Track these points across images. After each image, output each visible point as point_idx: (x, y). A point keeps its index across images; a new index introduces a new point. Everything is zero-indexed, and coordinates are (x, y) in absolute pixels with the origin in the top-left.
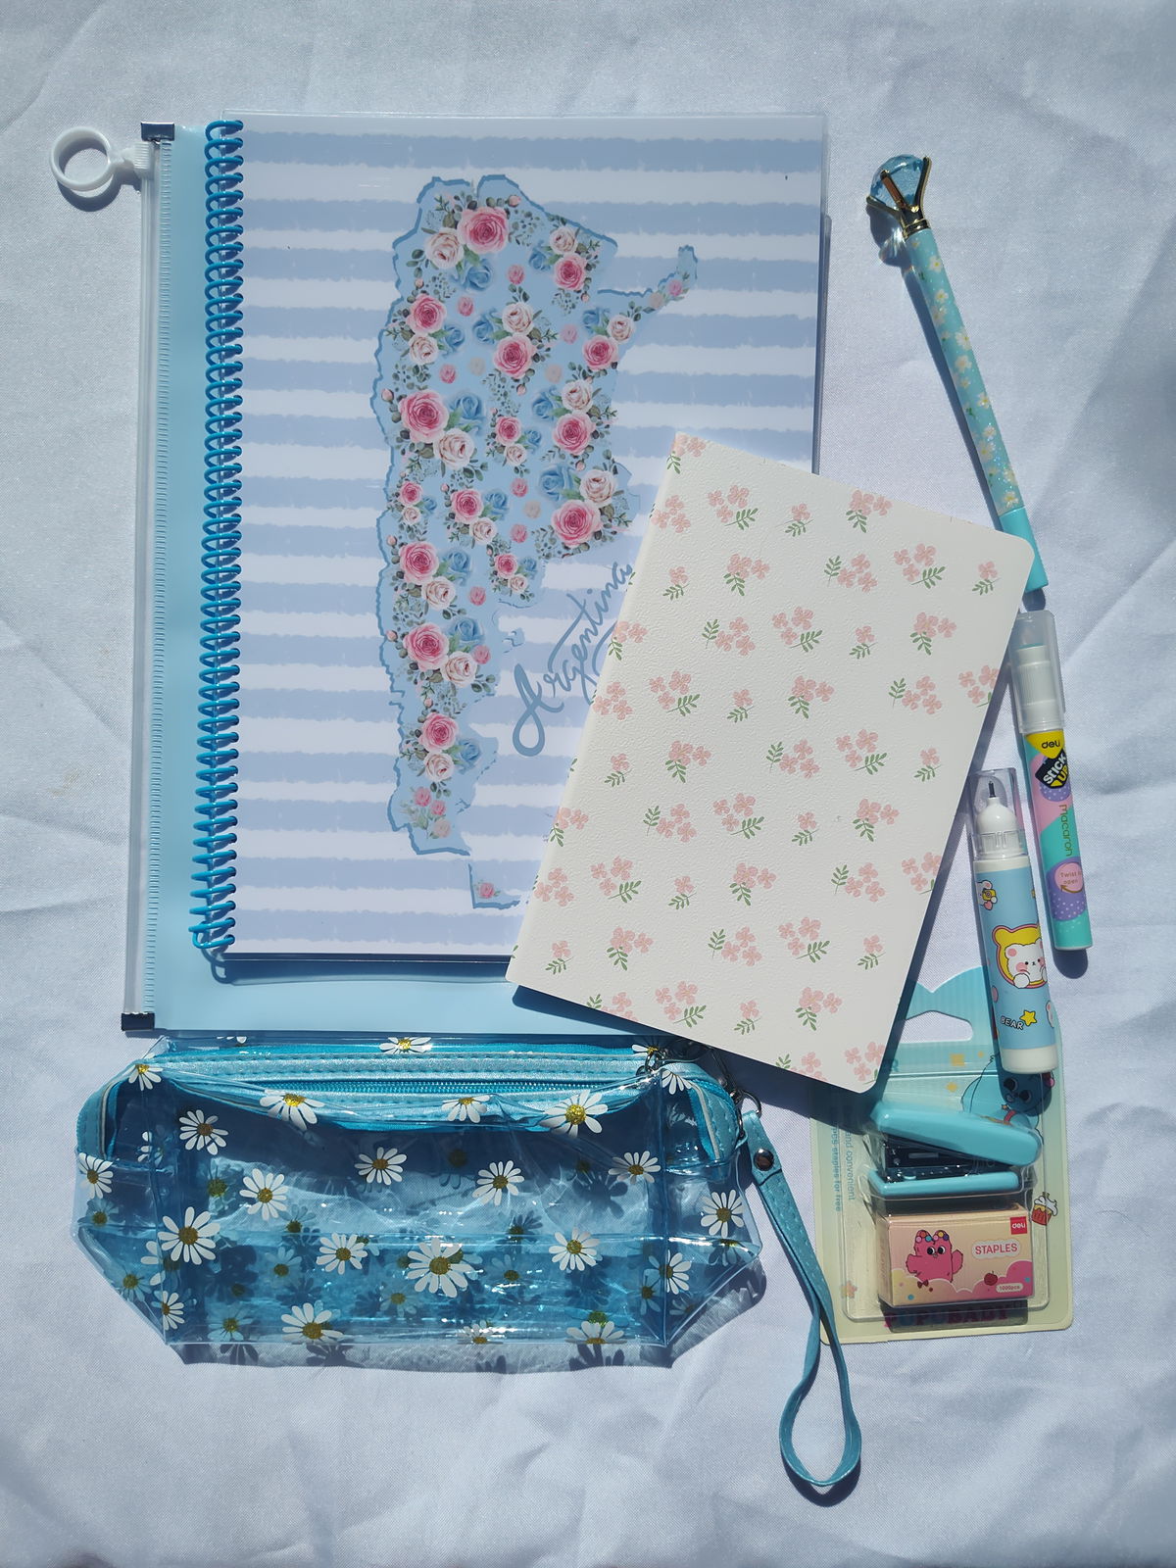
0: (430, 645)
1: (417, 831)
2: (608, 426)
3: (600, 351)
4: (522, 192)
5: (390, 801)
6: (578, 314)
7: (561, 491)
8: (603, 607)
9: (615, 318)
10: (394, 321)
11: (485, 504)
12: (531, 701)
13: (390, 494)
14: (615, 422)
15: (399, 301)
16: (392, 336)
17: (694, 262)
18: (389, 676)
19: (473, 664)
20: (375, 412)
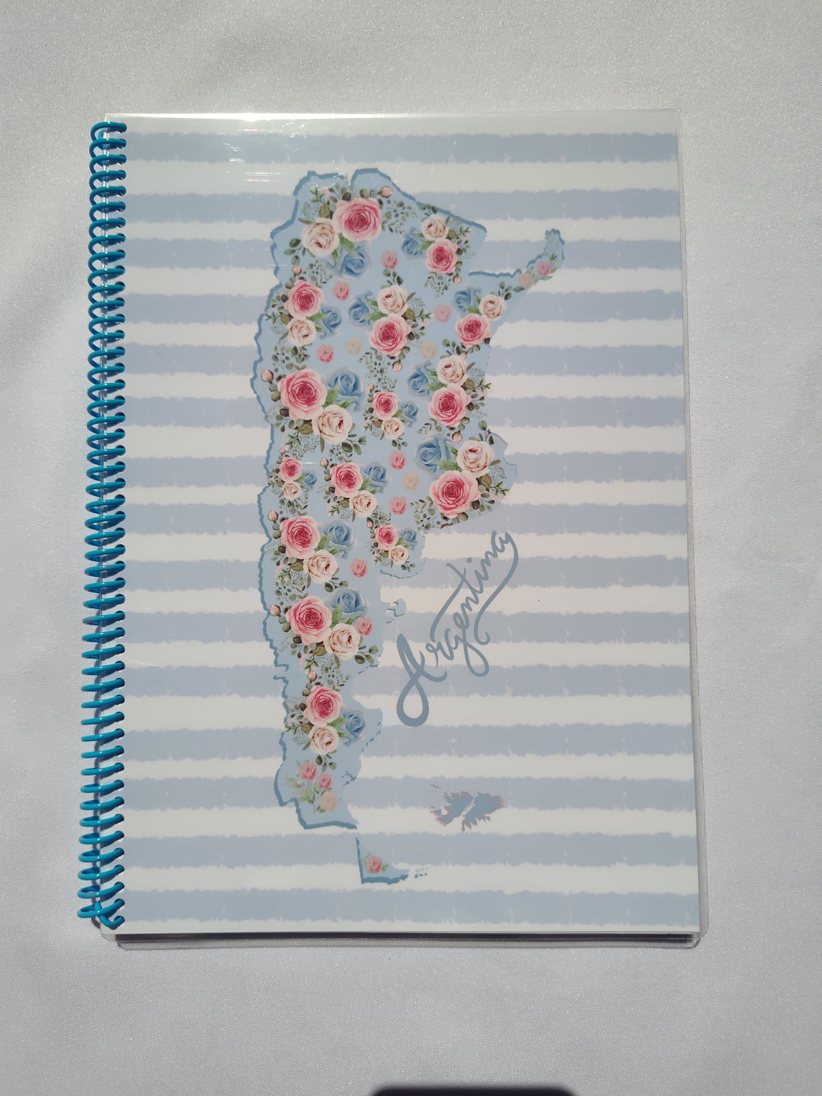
0: (312, 619)
1: (304, 806)
2: (483, 398)
3: (473, 328)
4: (394, 185)
5: (277, 775)
6: (450, 295)
7: (439, 463)
8: (483, 575)
9: (486, 297)
10: (273, 306)
11: (364, 477)
12: (414, 671)
13: (270, 470)
14: (489, 394)
15: (277, 287)
16: (271, 321)
17: (560, 243)
18: (273, 651)
19: (356, 636)
20: (255, 392)
